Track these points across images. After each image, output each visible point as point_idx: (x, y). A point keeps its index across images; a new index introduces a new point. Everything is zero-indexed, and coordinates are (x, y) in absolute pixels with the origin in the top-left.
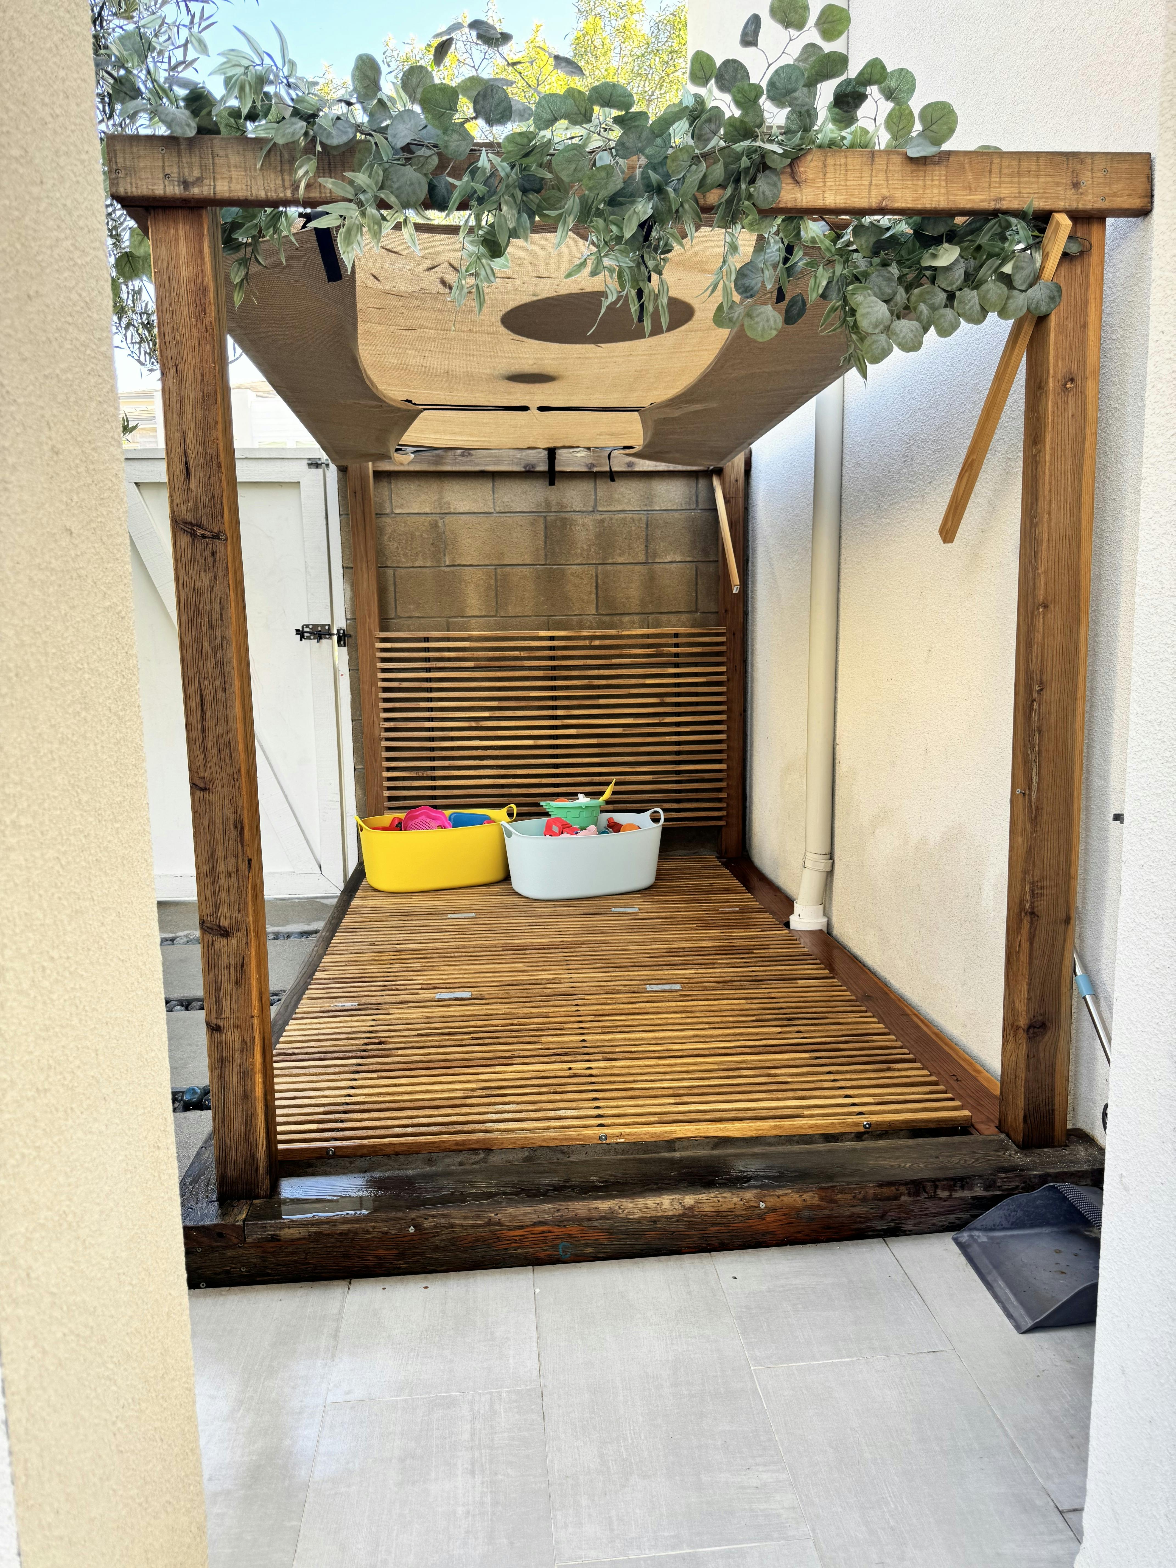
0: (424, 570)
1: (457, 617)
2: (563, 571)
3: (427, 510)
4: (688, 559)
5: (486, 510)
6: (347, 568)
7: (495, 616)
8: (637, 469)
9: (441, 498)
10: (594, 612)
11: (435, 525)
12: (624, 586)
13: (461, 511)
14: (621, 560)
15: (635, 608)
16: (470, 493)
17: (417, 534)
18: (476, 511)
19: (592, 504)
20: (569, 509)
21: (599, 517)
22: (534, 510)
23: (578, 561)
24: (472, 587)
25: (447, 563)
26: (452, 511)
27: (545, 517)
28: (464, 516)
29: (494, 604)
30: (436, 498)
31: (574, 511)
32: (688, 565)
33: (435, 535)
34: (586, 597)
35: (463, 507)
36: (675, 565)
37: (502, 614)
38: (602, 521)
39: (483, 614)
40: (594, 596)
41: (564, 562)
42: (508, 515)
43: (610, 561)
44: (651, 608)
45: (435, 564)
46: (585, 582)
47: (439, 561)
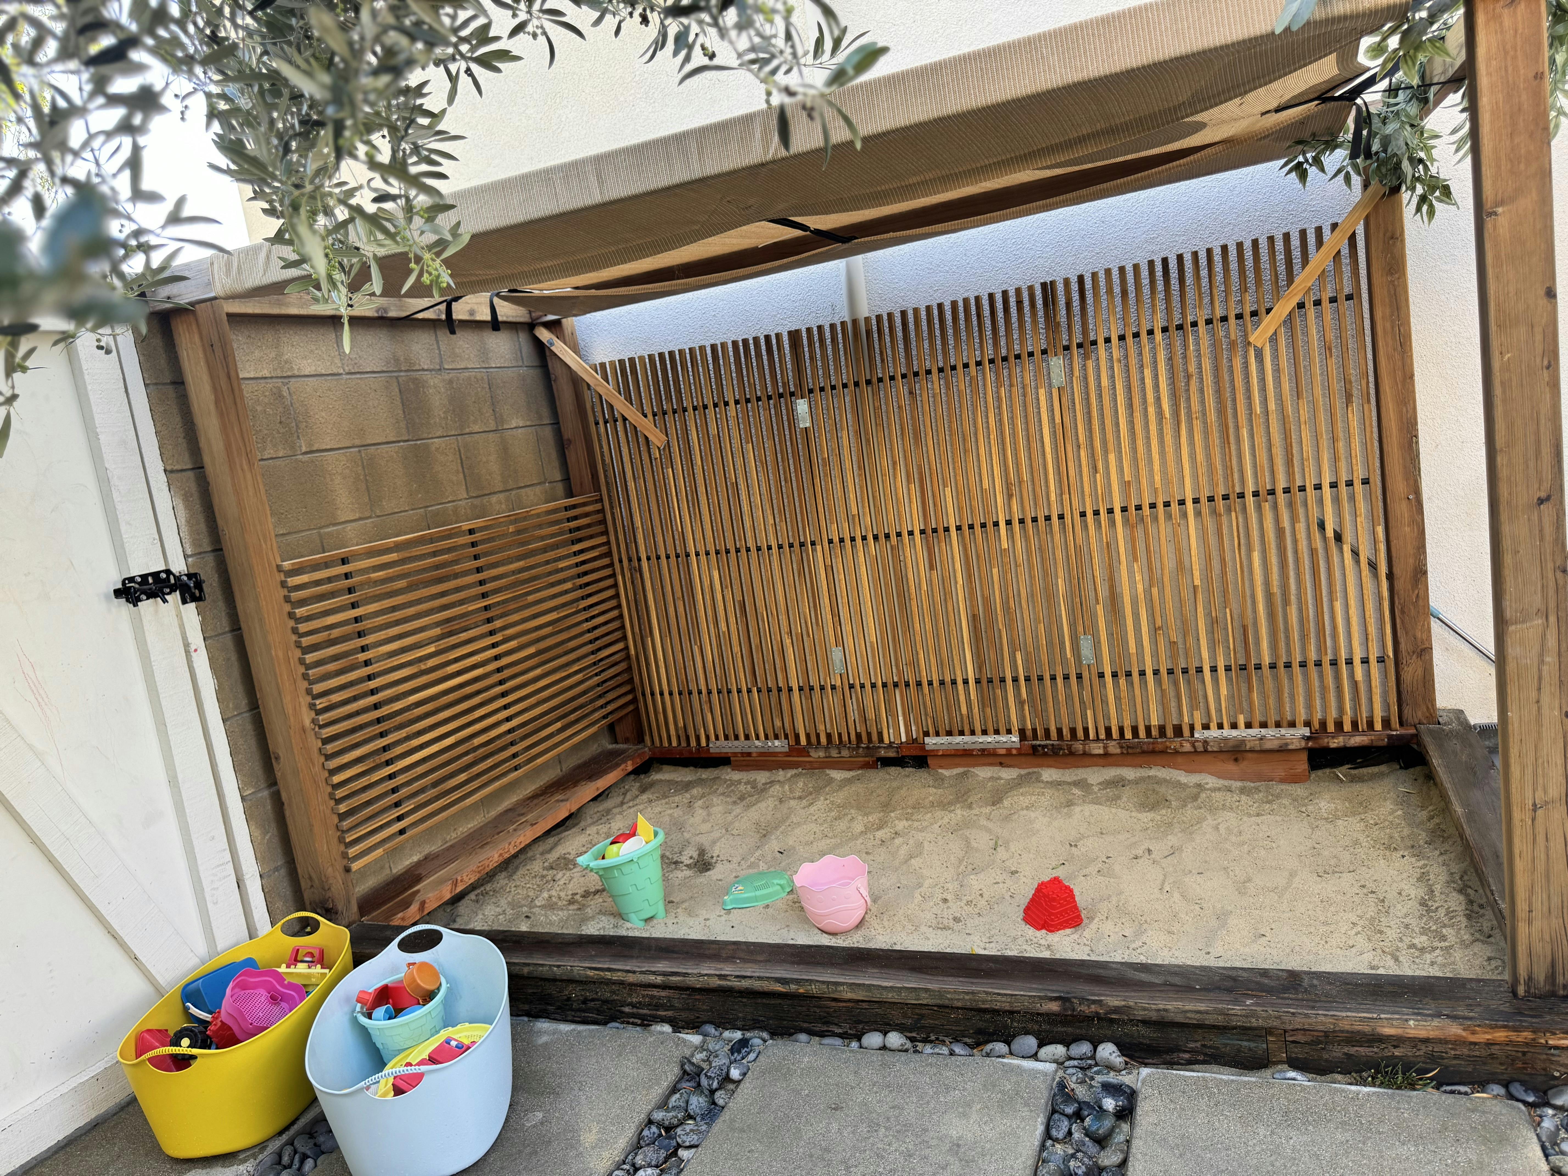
0: (278, 462)
1: (327, 526)
2: (427, 446)
3: (266, 373)
4: (528, 423)
5: (335, 371)
6: (172, 471)
7: (370, 517)
8: (478, 318)
9: (280, 355)
10: (465, 496)
11: (279, 395)
12: (484, 459)
13: (307, 373)
14: (476, 428)
15: (499, 486)
16: (313, 348)
17: (259, 408)
18: (323, 372)
19: (437, 360)
20: (417, 367)
21: (447, 377)
22: (385, 369)
23: (439, 434)
24: (338, 480)
25: (304, 449)
26: (296, 373)
27: (397, 378)
28: (310, 379)
29: (366, 500)
30: (273, 355)
31: (423, 370)
32: (530, 429)
33: (281, 409)
34: (455, 478)
35: (308, 368)
36: (520, 430)
37: (378, 513)
38: (451, 382)
39: (357, 516)
40: (461, 476)
41: (425, 436)
42: (358, 376)
43: (467, 430)
44: (511, 484)
45: (290, 453)
46: (450, 458)
47: (292, 448)
